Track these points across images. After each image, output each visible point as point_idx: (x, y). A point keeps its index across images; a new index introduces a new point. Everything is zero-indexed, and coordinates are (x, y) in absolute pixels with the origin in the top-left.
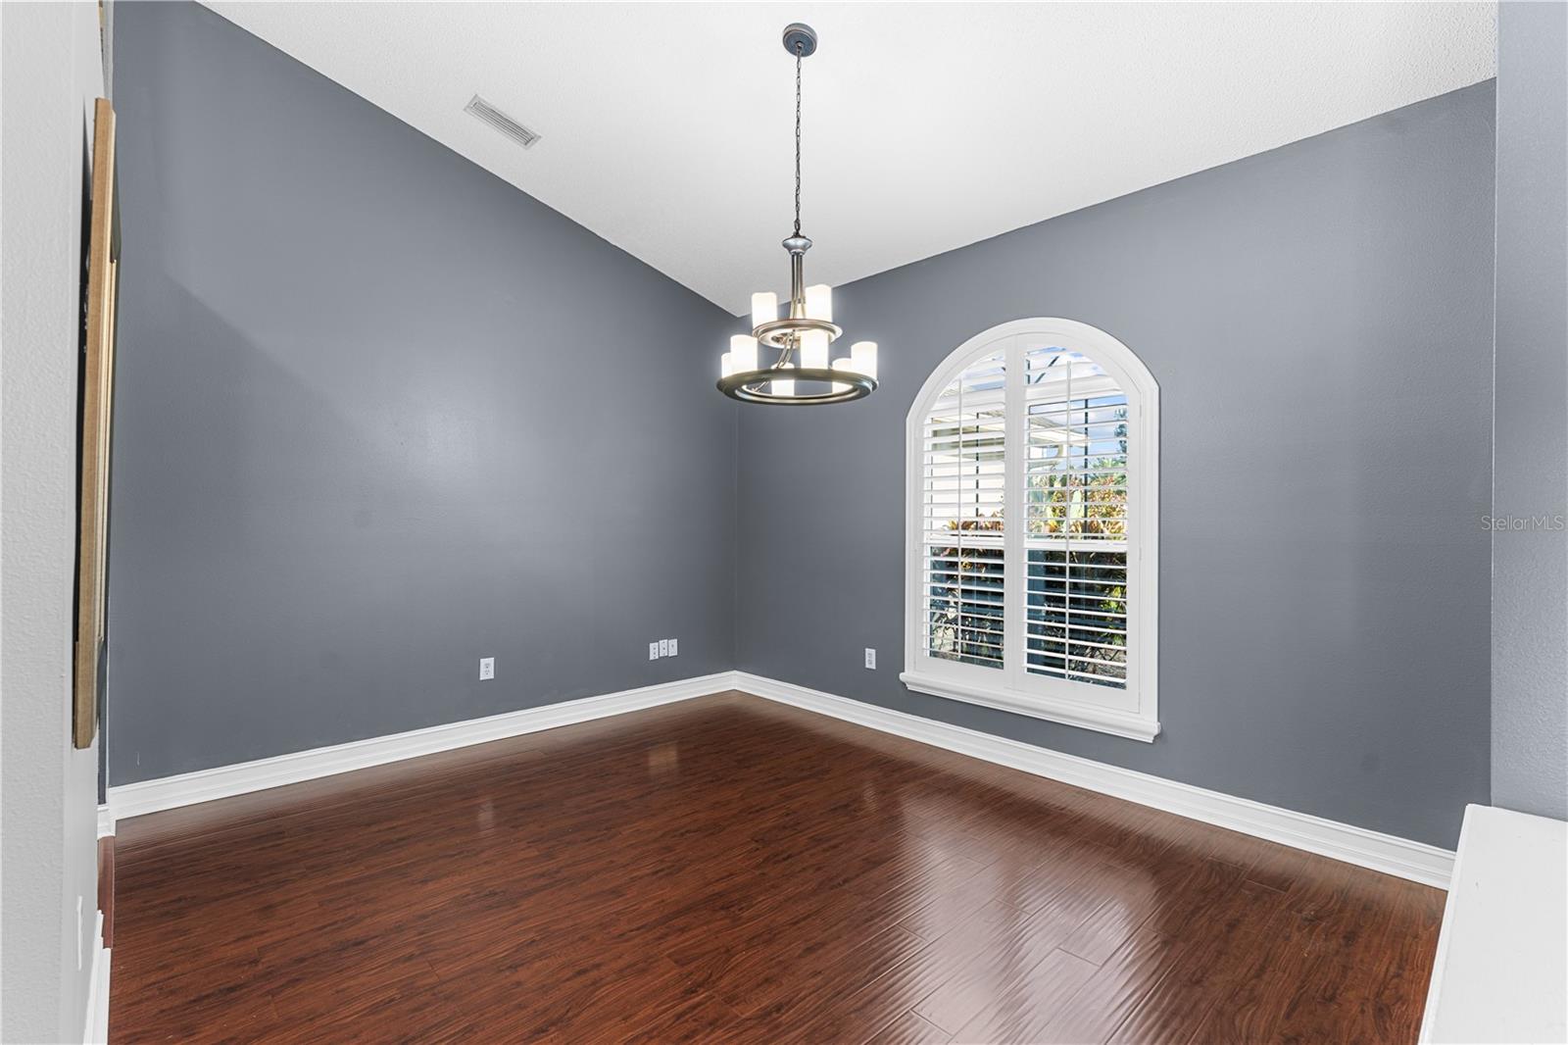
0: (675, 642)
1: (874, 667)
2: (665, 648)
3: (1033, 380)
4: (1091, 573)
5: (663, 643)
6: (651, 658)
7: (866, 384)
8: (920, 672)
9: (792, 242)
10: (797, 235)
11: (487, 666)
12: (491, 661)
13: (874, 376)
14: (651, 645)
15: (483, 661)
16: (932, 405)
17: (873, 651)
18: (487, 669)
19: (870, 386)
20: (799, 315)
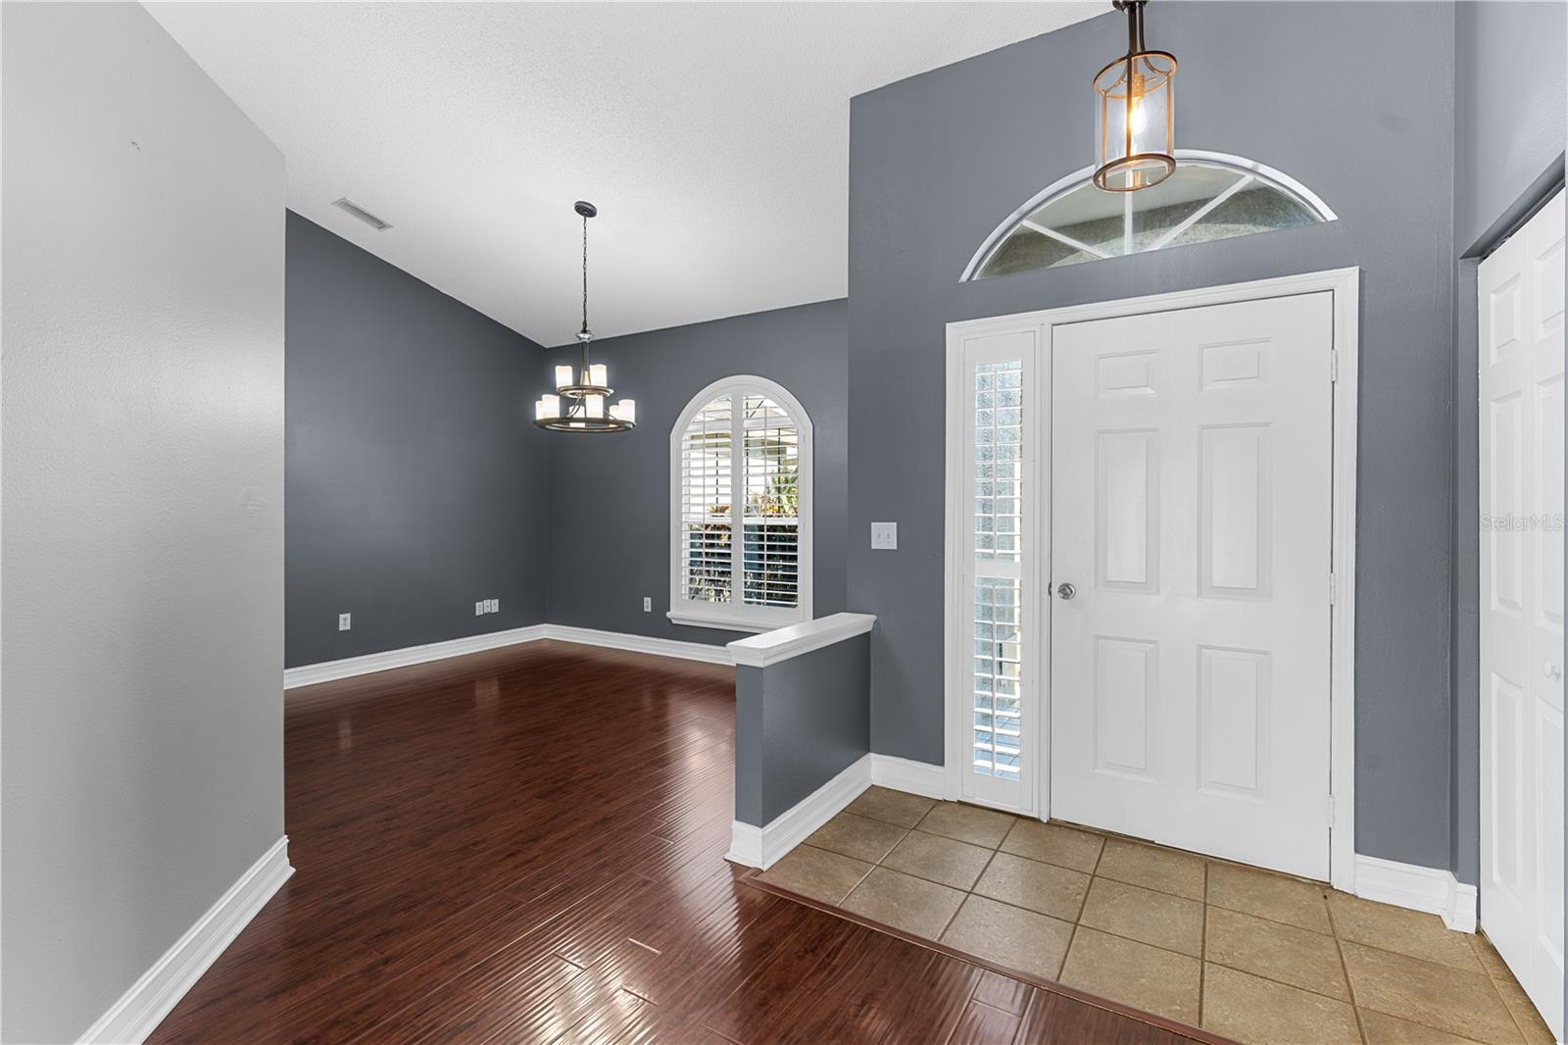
0: (496, 601)
1: (650, 610)
2: (488, 606)
3: (749, 415)
4: (781, 539)
5: (487, 602)
6: (477, 614)
7: (628, 425)
8: (681, 611)
9: (582, 335)
10: (584, 331)
11: (345, 619)
12: (348, 616)
13: (633, 421)
14: (477, 604)
15: (342, 616)
16: (687, 426)
17: (649, 599)
18: (345, 622)
19: (631, 426)
20: (587, 383)
